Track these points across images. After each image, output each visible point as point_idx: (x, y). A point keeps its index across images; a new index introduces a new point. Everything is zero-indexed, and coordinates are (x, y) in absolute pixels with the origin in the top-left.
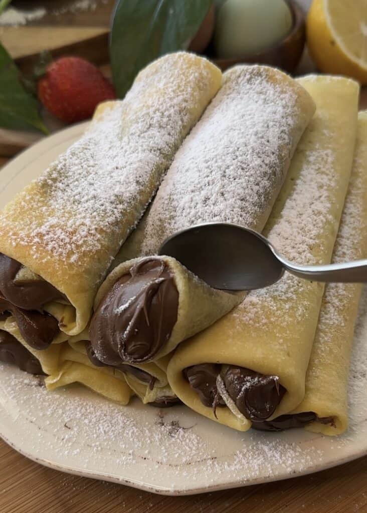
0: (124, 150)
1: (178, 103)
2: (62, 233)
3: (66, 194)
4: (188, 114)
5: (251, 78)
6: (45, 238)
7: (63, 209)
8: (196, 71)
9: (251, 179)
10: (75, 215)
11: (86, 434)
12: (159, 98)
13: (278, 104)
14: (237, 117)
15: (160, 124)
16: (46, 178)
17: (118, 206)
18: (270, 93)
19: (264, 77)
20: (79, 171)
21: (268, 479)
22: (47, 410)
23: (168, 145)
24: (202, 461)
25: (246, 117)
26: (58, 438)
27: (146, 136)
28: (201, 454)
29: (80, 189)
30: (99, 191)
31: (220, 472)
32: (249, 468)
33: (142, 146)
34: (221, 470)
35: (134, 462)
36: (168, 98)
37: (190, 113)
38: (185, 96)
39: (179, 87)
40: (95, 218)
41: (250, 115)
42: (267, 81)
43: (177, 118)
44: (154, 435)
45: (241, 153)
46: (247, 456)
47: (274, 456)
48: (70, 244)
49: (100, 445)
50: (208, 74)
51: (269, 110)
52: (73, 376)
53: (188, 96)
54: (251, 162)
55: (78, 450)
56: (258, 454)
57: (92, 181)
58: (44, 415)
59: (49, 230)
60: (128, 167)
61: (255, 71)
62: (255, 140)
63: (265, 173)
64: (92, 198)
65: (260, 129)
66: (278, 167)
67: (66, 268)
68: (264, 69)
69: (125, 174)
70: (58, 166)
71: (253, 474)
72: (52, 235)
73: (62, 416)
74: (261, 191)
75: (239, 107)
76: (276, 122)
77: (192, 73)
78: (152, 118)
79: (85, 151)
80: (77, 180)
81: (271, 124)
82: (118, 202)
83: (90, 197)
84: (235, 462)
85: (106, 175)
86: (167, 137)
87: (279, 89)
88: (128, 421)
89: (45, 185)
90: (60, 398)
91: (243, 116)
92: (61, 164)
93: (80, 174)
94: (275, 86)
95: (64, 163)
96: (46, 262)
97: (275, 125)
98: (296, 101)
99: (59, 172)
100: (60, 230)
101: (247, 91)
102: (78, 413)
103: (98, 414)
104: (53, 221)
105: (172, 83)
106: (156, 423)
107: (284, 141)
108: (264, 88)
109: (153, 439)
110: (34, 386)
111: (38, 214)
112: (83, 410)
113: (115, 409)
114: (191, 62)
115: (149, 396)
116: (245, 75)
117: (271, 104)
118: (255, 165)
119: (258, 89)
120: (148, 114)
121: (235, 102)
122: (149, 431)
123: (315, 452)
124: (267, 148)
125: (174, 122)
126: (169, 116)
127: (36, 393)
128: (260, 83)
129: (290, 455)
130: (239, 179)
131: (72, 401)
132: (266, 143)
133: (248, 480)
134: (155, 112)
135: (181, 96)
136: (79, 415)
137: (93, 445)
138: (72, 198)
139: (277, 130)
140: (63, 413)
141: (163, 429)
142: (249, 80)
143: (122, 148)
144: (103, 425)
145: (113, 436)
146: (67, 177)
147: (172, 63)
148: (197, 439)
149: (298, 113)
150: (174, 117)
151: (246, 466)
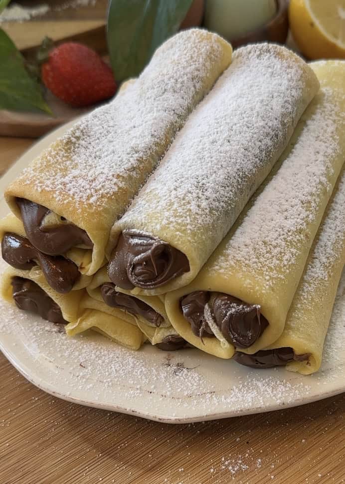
0: (140, 112)
1: (191, 71)
2: (83, 182)
3: (88, 150)
4: (200, 82)
5: (261, 54)
6: (68, 186)
7: (86, 163)
8: (208, 45)
9: (255, 136)
10: (96, 167)
11: (99, 372)
12: (174, 67)
13: (284, 78)
14: (245, 87)
15: (174, 90)
16: (70, 136)
17: (133, 156)
18: (277, 67)
19: (272, 53)
20: (100, 131)
21: (259, 409)
22: (65, 352)
23: (181, 107)
24: (202, 394)
25: (254, 88)
26: (74, 375)
27: (161, 99)
28: (201, 388)
29: (100, 146)
30: (117, 146)
31: (217, 404)
32: (243, 401)
33: (157, 107)
34: (218, 402)
35: (141, 395)
36: (181, 67)
37: (202, 81)
38: (197, 65)
39: (192, 57)
40: (113, 167)
41: (257, 86)
42: (275, 57)
43: (190, 84)
44: (161, 374)
45: (247, 115)
46: (243, 390)
47: (266, 391)
48: (90, 189)
49: (111, 381)
50: (218, 47)
51: (274, 83)
52: (90, 322)
53: (201, 65)
54: (256, 123)
55: (91, 385)
56: (253, 389)
57: (112, 139)
58: (61, 356)
59: (72, 180)
60: (144, 125)
61: (264, 48)
62: (261, 106)
63: (268, 134)
64: (111, 154)
65: (265, 98)
66: (281, 131)
67: (85, 207)
68: (273, 47)
69: (141, 130)
70: (80, 126)
71: (247, 405)
72: (75, 184)
73: (78, 357)
74: (263, 147)
75: (248, 79)
76: (281, 93)
77: (204, 46)
78: (167, 84)
79: (106, 114)
80: (98, 139)
81: (275, 94)
82: (134, 152)
83: (109, 153)
84: (232, 396)
85: (125, 133)
86: (181, 100)
87: (286, 65)
88: (138, 362)
89: (69, 142)
90: (77, 343)
91: (251, 87)
92: (84, 125)
93: (101, 134)
94: (282, 61)
95: (86, 123)
96: (68, 202)
97: (279, 96)
98: (301, 76)
99: (82, 131)
100: (82, 180)
101: (256, 65)
102: (93, 355)
103: (111, 356)
104: (76, 172)
105: (186, 55)
106: (163, 364)
107: (287, 110)
108: (272, 62)
109: (159, 377)
110: (54, 333)
111: (63, 167)
112: (98, 353)
113: (127, 353)
114: (203, 37)
115: (157, 337)
116: (255, 51)
117: (277, 78)
118: (259, 126)
119: (266, 63)
120: (163, 81)
121: (245, 75)
122: (157, 371)
123: (303, 387)
124: (271, 114)
125: (187, 88)
126: (183, 82)
127: (55, 338)
128: (269, 58)
129: (281, 390)
130: (245, 134)
131: (88, 345)
132: (270, 110)
133: (241, 411)
134: (169, 79)
135: (194, 66)
136: (93, 357)
137: (105, 381)
138: (94, 154)
139: (281, 99)
140: (79, 355)
141: (168, 369)
142: (259, 56)
143: (139, 110)
144: (115, 365)
145: (123, 374)
146: (89, 136)
147: (186, 38)
148: (198, 376)
149: (302, 87)
150: (187, 83)
151: (241, 399)
